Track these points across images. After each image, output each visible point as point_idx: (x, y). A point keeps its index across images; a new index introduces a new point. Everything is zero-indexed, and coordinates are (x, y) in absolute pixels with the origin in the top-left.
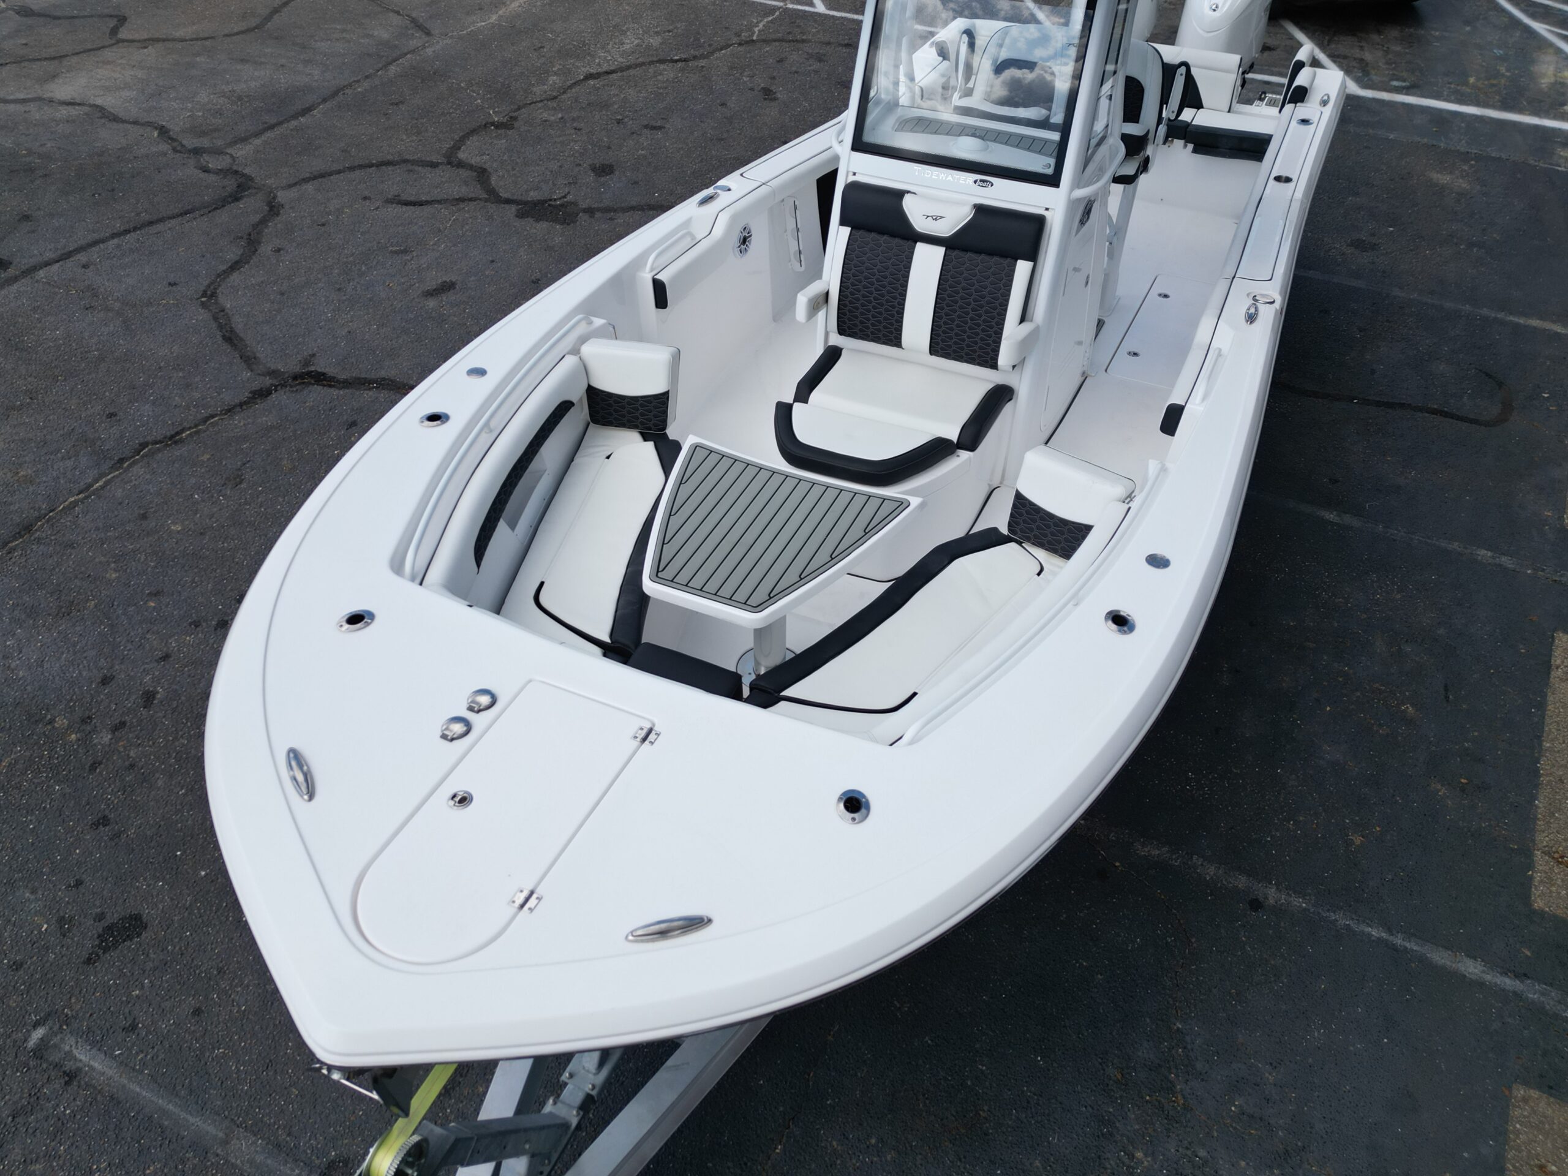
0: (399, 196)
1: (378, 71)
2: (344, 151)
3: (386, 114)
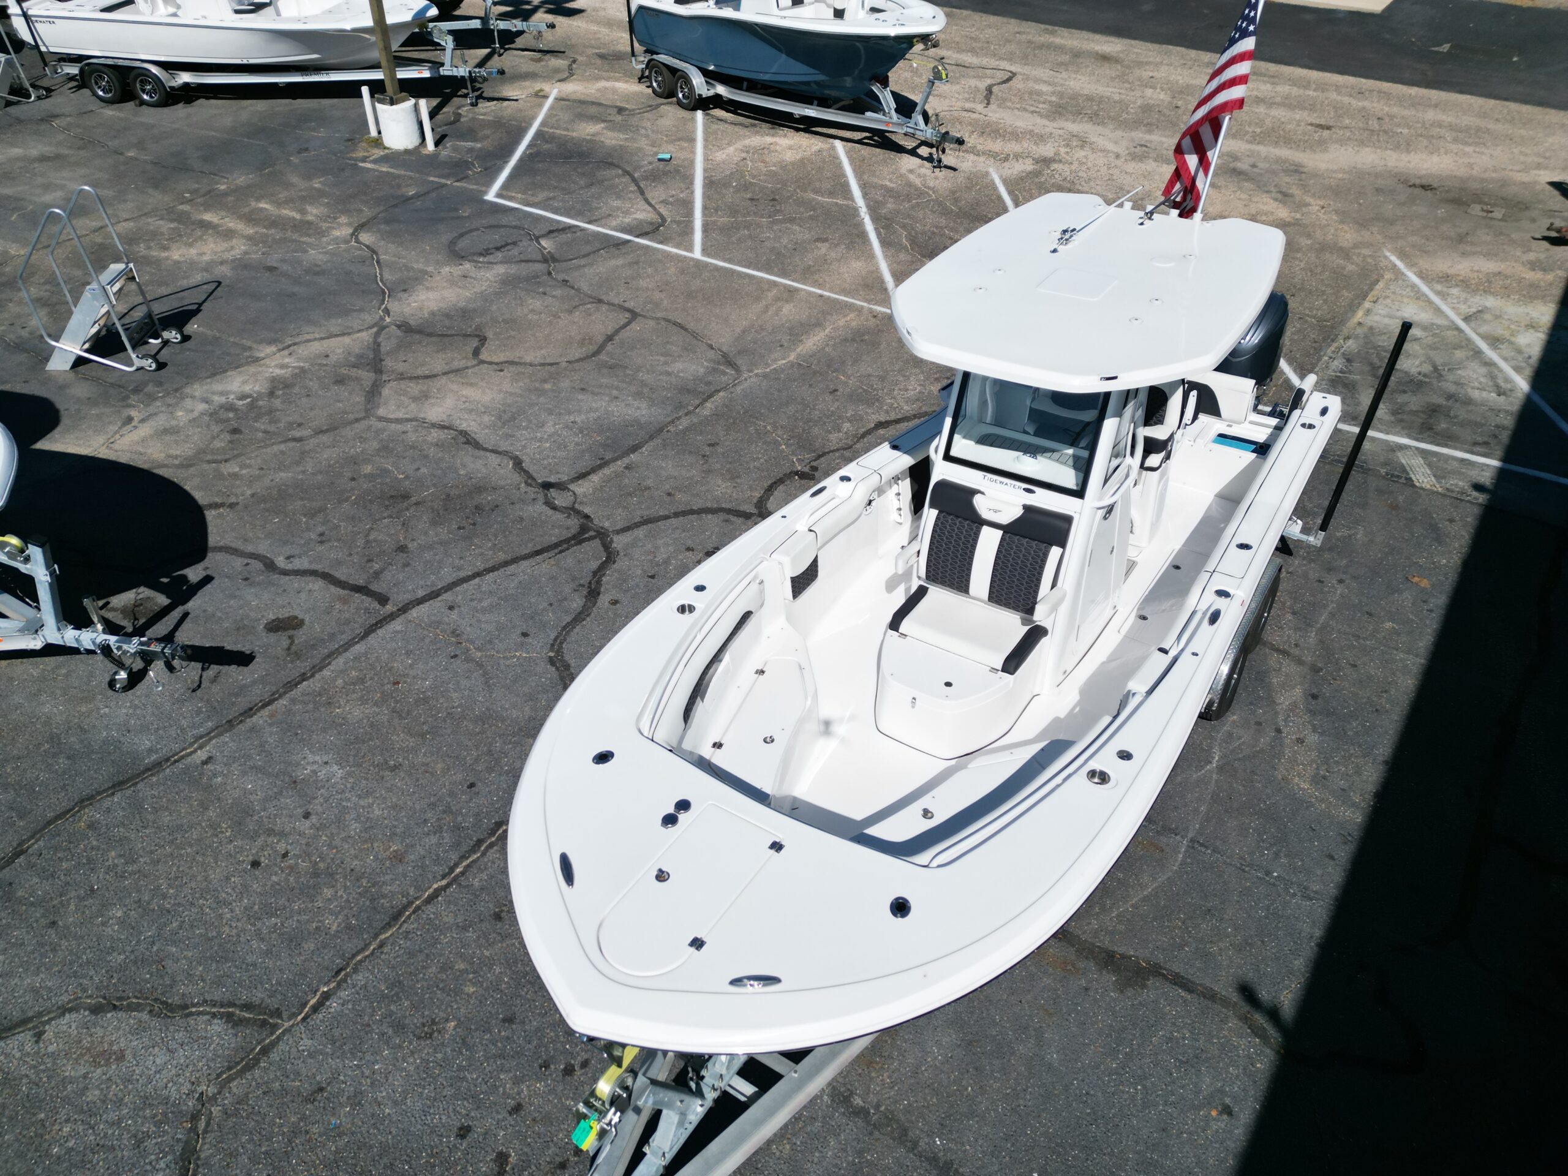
1: (696, 408)
2: (669, 494)
3: (704, 456)
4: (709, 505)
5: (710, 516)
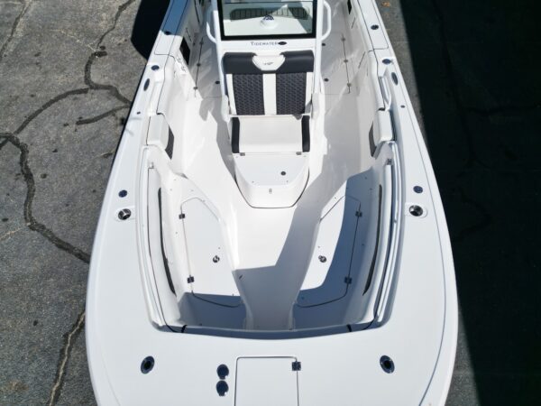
0: (81, 118)
1: (12, 34)
2: (32, 96)
3: (37, 64)
4: (59, 93)
5: (64, 100)
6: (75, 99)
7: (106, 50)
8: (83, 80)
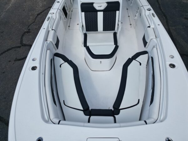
4: (9, 48)
5: (10, 51)
6: (15, 50)
7: (31, 31)
8: (19, 43)
